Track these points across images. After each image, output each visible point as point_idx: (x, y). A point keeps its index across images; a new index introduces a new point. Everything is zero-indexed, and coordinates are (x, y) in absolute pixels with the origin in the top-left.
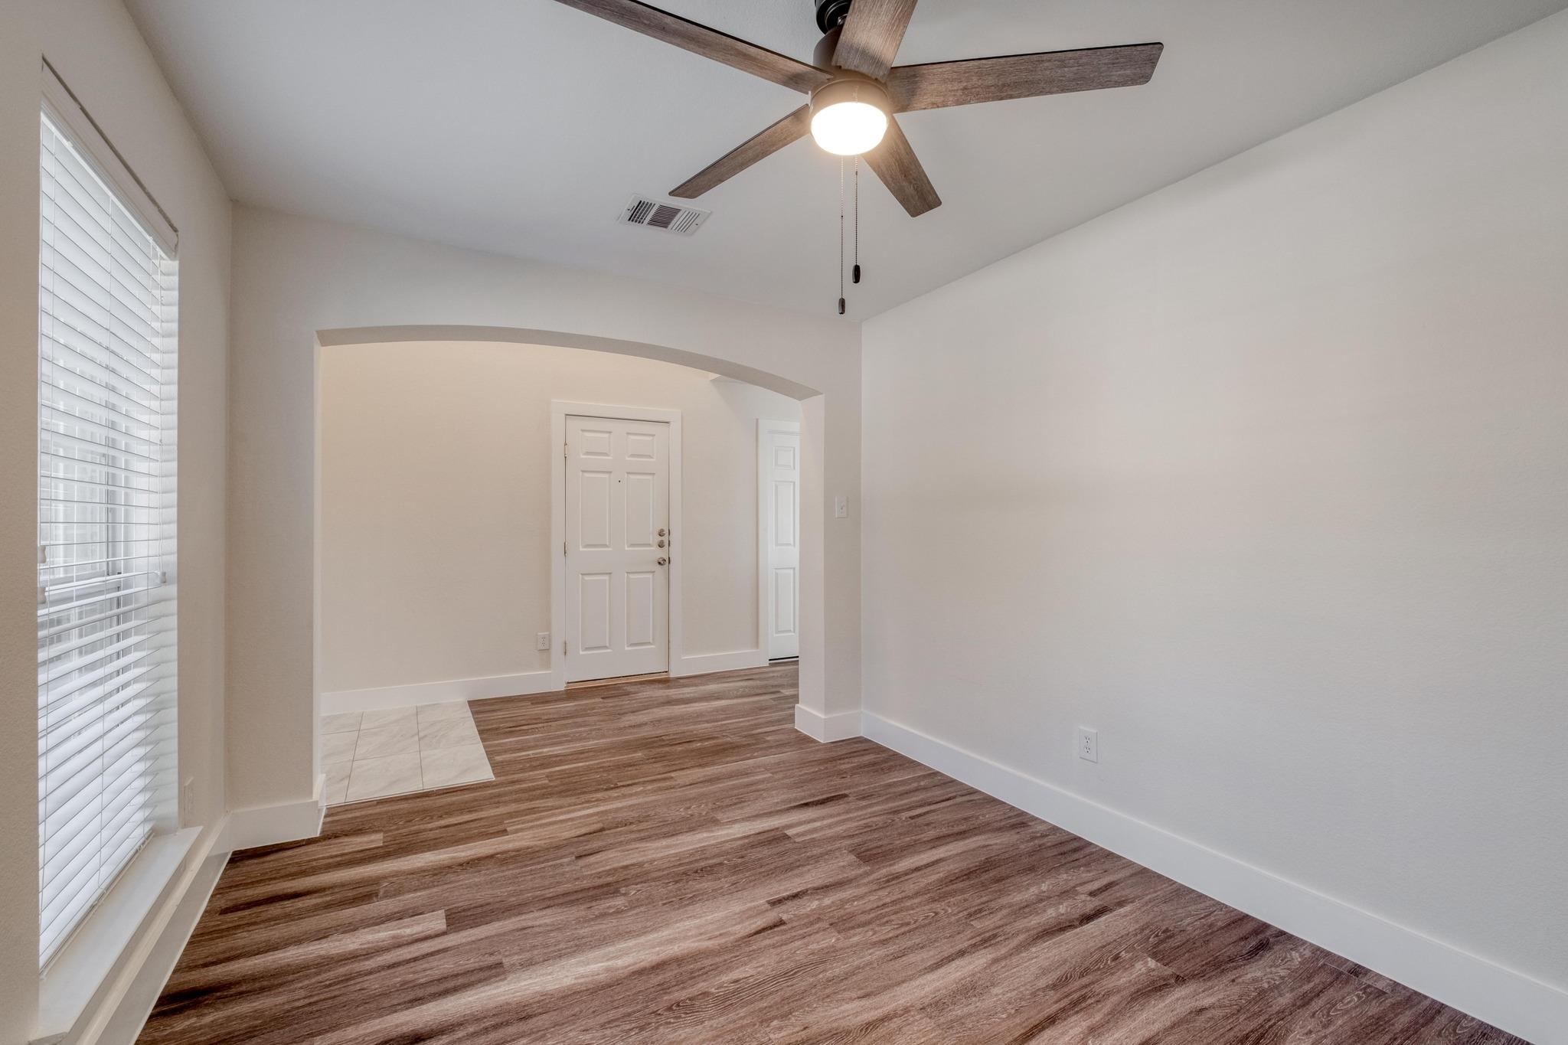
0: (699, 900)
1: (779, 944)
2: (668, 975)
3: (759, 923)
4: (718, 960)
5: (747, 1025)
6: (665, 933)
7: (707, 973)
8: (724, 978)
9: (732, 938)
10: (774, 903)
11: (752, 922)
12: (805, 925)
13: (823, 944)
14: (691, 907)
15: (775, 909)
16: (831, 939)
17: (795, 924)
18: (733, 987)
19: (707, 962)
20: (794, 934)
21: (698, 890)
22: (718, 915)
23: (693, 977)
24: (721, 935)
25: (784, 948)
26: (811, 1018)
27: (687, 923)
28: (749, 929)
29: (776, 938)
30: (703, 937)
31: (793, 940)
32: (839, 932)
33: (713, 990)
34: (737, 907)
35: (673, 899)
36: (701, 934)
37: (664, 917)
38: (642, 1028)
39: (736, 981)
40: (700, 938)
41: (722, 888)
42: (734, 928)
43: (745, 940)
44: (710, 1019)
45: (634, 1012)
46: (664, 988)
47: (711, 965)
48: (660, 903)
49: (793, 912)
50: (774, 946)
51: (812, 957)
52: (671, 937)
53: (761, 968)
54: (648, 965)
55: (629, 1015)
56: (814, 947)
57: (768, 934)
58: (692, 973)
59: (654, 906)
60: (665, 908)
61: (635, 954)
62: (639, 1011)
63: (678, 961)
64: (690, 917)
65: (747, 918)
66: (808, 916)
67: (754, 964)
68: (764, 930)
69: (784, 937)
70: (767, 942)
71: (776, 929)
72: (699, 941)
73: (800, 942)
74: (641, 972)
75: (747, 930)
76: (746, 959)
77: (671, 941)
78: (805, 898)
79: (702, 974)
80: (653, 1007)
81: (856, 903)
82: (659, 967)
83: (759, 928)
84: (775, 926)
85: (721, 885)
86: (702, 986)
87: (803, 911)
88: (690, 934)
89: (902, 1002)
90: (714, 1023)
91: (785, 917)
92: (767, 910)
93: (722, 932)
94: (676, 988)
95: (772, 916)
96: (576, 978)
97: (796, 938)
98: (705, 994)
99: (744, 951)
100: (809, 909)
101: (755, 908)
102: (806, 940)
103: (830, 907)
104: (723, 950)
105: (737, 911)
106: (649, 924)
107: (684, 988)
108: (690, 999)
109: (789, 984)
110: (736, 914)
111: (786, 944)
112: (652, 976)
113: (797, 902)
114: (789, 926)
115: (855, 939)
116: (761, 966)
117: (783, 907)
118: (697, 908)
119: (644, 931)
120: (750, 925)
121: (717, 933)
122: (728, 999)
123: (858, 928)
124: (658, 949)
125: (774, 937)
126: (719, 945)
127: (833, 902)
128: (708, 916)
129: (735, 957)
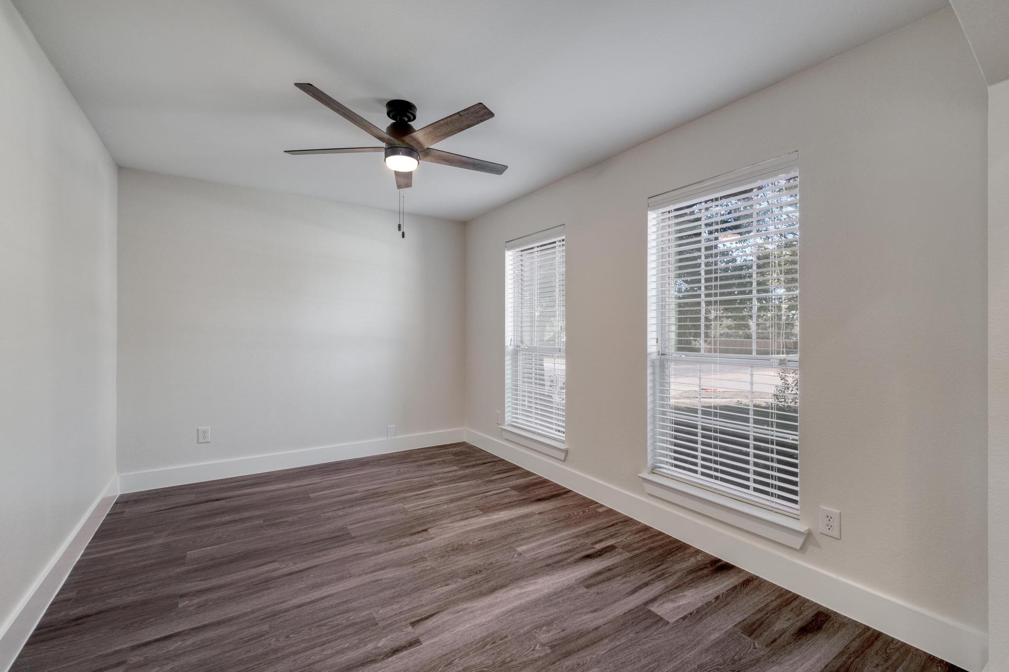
0: (478, 642)
1: (419, 607)
2: (486, 586)
3: (431, 623)
4: (459, 596)
5: (441, 567)
6: (497, 611)
7: (464, 588)
8: (454, 586)
9: (450, 610)
10: (415, 642)
11: (436, 624)
12: (396, 622)
13: (389, 609)
14: (484, 634)
15: (416, 636)
16: (381, 612)
17: (404, 623)
18: (450, 582)
19: (464, 594)
20: (407, 615)
21: (482, 653)
22: (461, 628)
23: (472, 587)
24: (458, 612)
25: (416, 605)
26: (411, 570)
27: (484, 620)
28: (438, 617)
29: (420, 611)
30: (470, 610)
31: (409, 610)
32: (374, 618)
33: (460, 580)
34: (447, 636)
35: (500, 642)
36: (472, 612)
37: (502, 624)
38: (491, 564)
39: (447, 585)
40: (473, 609)
41: (461, 658)
42: (449, 617)
43: (442, 609)
44: (460, 568)
45: (497, 569)
46: (487, 580)
47: (462, 593)
48: (510, 638)
49: (403, 633)
50: (422, 606)
51: (400, 600)
52: (492, 609)
53: (432, 592)
54: (500, 591)
55: (499, 568)
56: (395, 607)
57: (425, 614)
58: (473, 588)
59: (514, 634)
60: (504, 633)
61: (511, 597)
62: (495, 570)
63: (482, 594)
64: (482, 625)
65: (439, 626)
66: (391, 631)
67: (436, 594)
68: (427, 618)
69: (414, 612)
70: (426, 609)
71: (419, 618)
72: (472, 607)
73: (404, 609)
74: (502, 587)
75: (440, 616)
76: (441, 597)
77: (491, 606)
78: (388, 649)
79: (467, 587)
80: (489, 571)
81: (346, 646)
82: (493, 590)
83: (431, 618)
84: (418, 621)
85: (462, 661)
86: (466, 582)
87: (394, 635)
88: (480, 612)
89: (360, 579)
90: (457, 567)
91: (410, 629)
92: (423, 634)
93: (458, 614)
94: (480, 580)
95: (420, 629)
96: (537, 582)
97: (406, 612)
98: (464, 578)
99: (443, 602)
100: (389, 637)
101: (432, 637)
102: (400, 611)
103: (370, 640)
104: (455, 603)
105: (447, 632)
106: (511, 618)
107: (476, 580)
108: (471, 576)
109: (417, 585)
110: (448, 630)
111: (414, 607)
112: (495, 585)
113: (396, 644)
114: (409, 622)
115: (365, 613)
116: (432, 593)
117: (409, 638)
118: (479, 634)
119: (512, 612)
120: (438, 621)
121: (461, 613)
122: (451, 577)
123: (358, 622)
124: (498, 600)
125: (421, 612)
126: (459, 605)
127: (366, 645)
128: (470, 627)
129: (447, 598)
